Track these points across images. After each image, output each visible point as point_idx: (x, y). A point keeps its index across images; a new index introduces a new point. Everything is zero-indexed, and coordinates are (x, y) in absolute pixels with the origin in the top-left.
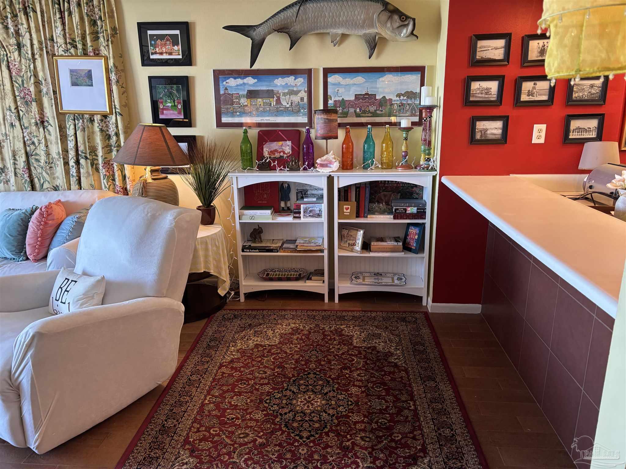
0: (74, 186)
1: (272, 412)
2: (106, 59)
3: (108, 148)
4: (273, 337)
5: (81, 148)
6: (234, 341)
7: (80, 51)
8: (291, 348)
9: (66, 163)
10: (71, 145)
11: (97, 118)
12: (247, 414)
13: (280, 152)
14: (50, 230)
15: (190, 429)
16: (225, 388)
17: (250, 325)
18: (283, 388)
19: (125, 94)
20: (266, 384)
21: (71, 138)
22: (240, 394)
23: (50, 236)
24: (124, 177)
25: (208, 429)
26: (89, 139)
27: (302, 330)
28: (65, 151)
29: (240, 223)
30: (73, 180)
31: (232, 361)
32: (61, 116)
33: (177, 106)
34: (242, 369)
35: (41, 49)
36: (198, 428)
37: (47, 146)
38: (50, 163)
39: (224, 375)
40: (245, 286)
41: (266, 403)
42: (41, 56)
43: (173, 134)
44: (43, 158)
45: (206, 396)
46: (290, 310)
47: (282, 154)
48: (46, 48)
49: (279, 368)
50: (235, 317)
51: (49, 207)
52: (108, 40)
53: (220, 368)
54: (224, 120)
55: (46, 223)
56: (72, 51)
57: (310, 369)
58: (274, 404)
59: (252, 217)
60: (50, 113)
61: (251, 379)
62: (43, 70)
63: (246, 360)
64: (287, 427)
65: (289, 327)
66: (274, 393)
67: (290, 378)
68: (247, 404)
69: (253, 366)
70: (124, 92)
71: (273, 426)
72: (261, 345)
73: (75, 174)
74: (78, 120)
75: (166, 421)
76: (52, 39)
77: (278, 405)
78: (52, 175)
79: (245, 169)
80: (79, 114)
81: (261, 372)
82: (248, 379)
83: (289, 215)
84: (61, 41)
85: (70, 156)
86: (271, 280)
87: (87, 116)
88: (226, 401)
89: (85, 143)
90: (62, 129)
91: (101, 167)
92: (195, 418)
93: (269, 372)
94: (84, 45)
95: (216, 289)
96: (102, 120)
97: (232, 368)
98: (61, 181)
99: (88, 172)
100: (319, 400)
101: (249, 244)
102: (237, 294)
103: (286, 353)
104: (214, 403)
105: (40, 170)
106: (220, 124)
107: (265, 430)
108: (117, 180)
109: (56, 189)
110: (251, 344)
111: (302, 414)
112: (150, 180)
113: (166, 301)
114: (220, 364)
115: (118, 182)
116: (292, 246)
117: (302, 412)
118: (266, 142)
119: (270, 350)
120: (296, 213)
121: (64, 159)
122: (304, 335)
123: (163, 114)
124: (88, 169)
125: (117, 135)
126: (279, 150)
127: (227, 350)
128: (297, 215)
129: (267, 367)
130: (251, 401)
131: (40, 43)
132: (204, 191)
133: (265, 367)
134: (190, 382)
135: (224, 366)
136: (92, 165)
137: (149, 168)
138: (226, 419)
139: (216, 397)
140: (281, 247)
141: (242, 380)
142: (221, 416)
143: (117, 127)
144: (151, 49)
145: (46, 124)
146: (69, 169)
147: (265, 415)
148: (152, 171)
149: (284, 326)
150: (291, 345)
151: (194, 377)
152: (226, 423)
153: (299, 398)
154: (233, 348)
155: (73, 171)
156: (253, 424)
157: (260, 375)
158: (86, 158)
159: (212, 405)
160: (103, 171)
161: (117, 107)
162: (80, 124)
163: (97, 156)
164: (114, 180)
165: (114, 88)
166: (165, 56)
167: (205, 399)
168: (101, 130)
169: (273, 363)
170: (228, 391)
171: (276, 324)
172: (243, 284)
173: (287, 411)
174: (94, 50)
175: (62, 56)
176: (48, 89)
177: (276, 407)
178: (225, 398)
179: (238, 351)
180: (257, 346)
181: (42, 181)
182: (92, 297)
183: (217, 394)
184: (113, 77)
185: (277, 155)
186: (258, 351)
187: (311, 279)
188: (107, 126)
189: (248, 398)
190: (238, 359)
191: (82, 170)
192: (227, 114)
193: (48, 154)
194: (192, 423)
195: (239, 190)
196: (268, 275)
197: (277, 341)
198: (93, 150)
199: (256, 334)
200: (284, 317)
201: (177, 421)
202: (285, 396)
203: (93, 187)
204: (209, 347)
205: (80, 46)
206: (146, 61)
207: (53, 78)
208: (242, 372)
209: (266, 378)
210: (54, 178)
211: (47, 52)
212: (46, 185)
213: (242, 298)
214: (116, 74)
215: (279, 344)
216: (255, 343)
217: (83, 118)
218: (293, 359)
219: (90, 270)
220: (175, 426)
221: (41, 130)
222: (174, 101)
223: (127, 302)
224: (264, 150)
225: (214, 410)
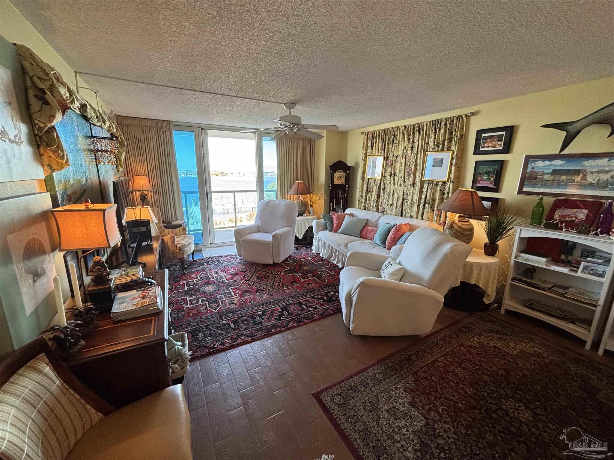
0: (420, 217)
1: (480, 395)
2: (453, 152)
3: (442, 200)
4: (513, 348)
5: (428, 198)
6: (480, 335)
7: (440, 149)
8: (524, 364)
9: (419, 205)
10: (423, 196)
11: (440, 183)
12: (462, 384)
13: (572, 217)
14: (398, 236)
15: (422, 368)
16: (456, 359)
17: (498, 331)
18: (501, 386)
19: (458, 172)
20: (487, 375)
21: (424, 193)
22: (464, 369)
23: (397, 239)
24: (446, 217)
25: (432, 375)
26: (433, 194)
27: (544, 357)
28: (420, 199)
29: (515, 261)
30: (420, 214)
31: (470, 346)
32: (422, 182)
33: (490, 179)
34: (475, 355)
35: (421, 149)
36: (426, 371)
37: (412, 196)
38: (412, 204)
39: (460, 352)
40: (507, 304)
41: (480, 386)
42: (421, 152)
43: (480, 195)
44: (409, 201)
45: (441, 356)
46: (541, 338)
47: (574, 219)
48: (424, 148)
49: (505, 371)
50: (490, 321)
51: (400, 226)
52: (456, 142)
53: (459, 346)
54: (525, 189)
55: (397, 233)
56: (436, 149)
57: (533, 388)
58: (485, 391)
59: (526, 260)
60: (418, 180)
61: (477, 365)
62: (420, 159)
63: (481, 351)
64: (486, 413)
65: (533, 349)
66: (490, 384)
67: (510, 383)
68: (465, 377)
69: (484, 358)
70: (458, 170)
71: (475, 404)
72: (499, 349)
73: (421, 211)
74: (430, 184)
75: (412, 355)
76: (428, 144)
77: (488, 394)
78: (411, 210)
79: (531, 225)
80: (431, 181)
81: (488, 365)
82: (475, 364)
83: (566, 266)
84: (432, 144)
85: (422, 202)
86: (533, 309)
87: (435, 182)
88: (453, 367)
89: (430, 196)
90: (421, 188)
91: (435, 210)
92: (428, 364)
93: (494, 369)
94: (443, 145)
95: (483, 297)
96: (442, 185)
97: (468, 350)
98: (414, 214)
99: (428, 211)
100: (527, 414)
101: (519, 277)
102: (500, 307)
103: (518, 365)
104: (444, 363)
105: (407, 207)
106: (520, 192)
107: (468, 402)
108: (442, 217)
109: (411, 217)
110: (491, 344)
111: (504, 413)
112: (456, 221)
113: (432, 292)
114: (462, 343)
115: (442, 219)
116: (562, 291)
117: (505, 411)
118: (560, 208)
119: (505, 355)
120: (575, 266)
121: (418, 203)
122: (543, 361)
123: (479, 183)
124: (428, 209)
125: (448, 193)
126: (572, 216)
127: (471, 338)
128: (576, 269)
129: (495, 365)
130: (469, 378)
131: (422, 145)
132: (492, 234)
133: (494, 364)
134: (437, 344)
135: (464, 346)
136: (431, 208)
137: (458, 215)
138: (445, 377)
139: (447, 361)
140: (549, 289)
141: (471, 361)
142: (443, 373)
143: (449, 189)
144: (482, 144)
145: (415, 185)
146: (419, 208)
147: (474, 393)
148: (460, 217)
149: (528, 346)
150: (526, 362)
151: (441, 342)
152: (444, 379)
153: (509, 401)
154: (476, 339)
155: (421, 210)
156: (462, 392)
157: (486, 367)
158: (429, 204)
159: (442, 364)
160: (436, 212)
161: (452, 178)
162: (430, 186)
163: (435, 203)
164: (440, 217)
165: (453, 167)
166: (490, 149)
167: (440, 358)
168: (441, 190)
169: (503, 365)
170: (457, 362)
171: (521, 341)
172: (506, 302)
173: (494, 402)
174: (448, 148)
175: (431, 151)
176: (420, 168)
177: (486, 394)
178: (453, 365)
179: (479, 343)
180: (495, 347)
181: (406, 212)
182: (395, 275)
183: (449, 360)
184: (454, 162)
185: (568, 219)
186: (495, 351)
187: (574, 324)
188: (444, 188)
189: (468, 375)
190: (476, 348)
191: (425, 210)
192: (529, 186)
193: (412, 200)
194: (425, 366)
195: (521, 239)
196: (532, 304)
197: (515, 353)
198: (434, 200)
199: (499, 339)
200: (532, 340)
201: (418, 359)
202: (498, 392)
203: (428, 219)
204: (460, 330)
205: (441, 146)
206: (477, 152)
207: (423, 162)
208: (474, 357)
209: (489, 371)
210: (412, 212)
211: (424, 150)
212: (407, 214)
213: (503, 312)
214: (456, 160)
215: (515, 355)
216: (495, 344)
217: (433, 183)
218: (522, 372)
219: (402, 263)
220: (415, 361)
221: (412, 188)
222: (489, 176)
223: (409, 284)
224: (556, 213)
225: (442, 367)
